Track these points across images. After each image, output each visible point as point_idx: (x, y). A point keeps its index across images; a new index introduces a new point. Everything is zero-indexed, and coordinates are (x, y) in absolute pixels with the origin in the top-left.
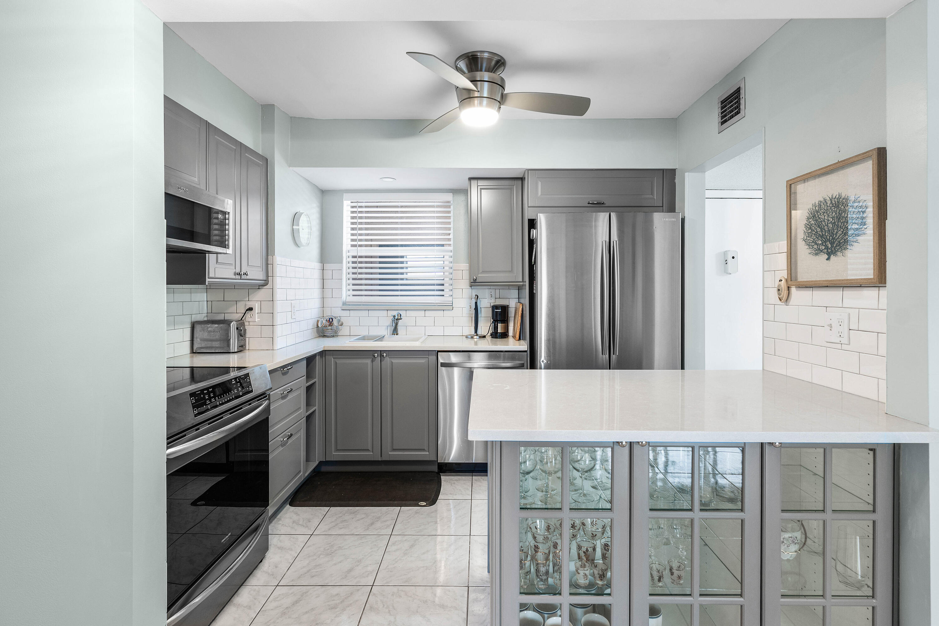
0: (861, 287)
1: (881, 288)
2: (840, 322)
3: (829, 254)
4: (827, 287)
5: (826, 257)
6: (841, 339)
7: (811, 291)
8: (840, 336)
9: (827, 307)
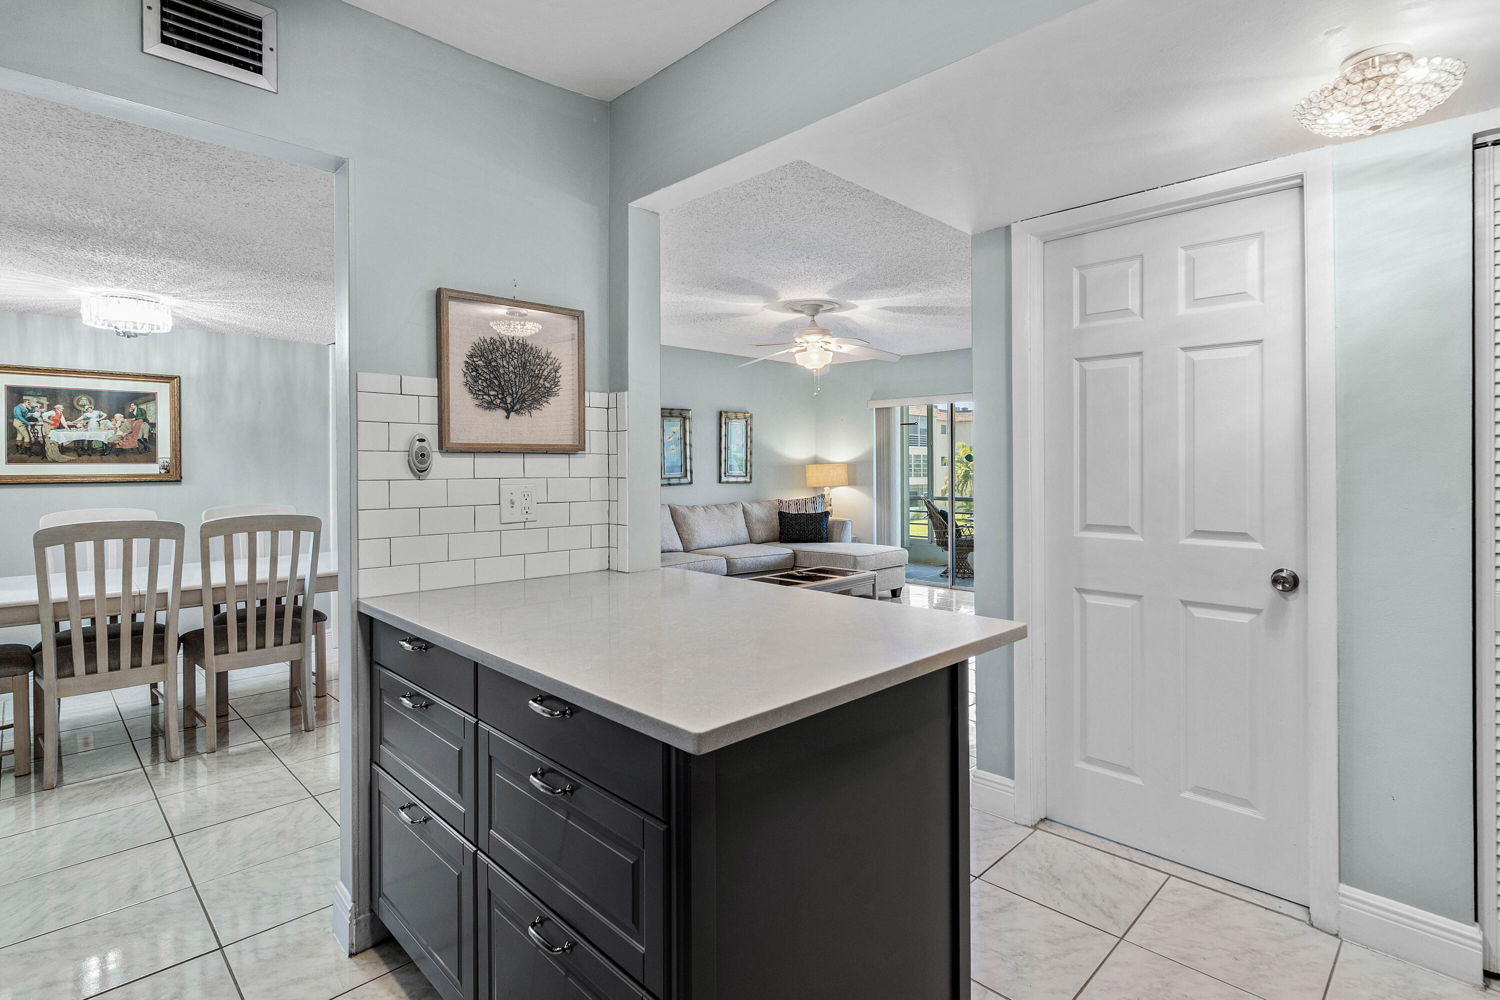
0: (547, 453)
1: (571, 456)
2: (526, 495)
3: (508, 412)
4: (499, 452)
5: (504, 414)
6: (527, 516)
7: (472, 457)
8: (527, 512)
9: (500, 479)
